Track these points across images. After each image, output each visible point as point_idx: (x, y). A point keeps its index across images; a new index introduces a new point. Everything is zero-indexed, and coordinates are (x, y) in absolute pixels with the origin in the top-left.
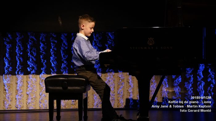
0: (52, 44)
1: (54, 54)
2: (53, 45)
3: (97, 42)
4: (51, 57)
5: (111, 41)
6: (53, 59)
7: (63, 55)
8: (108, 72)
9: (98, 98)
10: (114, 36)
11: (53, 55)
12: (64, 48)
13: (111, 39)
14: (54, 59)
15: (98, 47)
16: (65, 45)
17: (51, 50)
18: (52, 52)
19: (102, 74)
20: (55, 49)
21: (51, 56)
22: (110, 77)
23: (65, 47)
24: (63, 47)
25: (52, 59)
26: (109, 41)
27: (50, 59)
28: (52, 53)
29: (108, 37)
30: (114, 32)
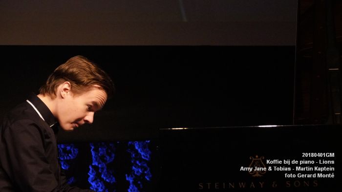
3: (103, 169)
5: (141, 167)
10: (150, 152)
13: (141, 160)
15: (105, 182)
26: (137, 166)
29: (134, 155)
30: (149, 141)
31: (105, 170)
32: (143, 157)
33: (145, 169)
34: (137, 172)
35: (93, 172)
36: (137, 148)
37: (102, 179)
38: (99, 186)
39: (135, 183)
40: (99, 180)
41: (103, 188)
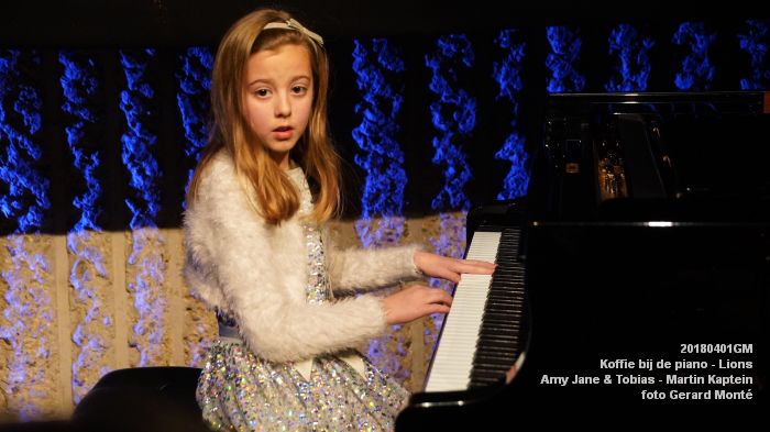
0: (125, 62)
1: (139, 118)
2: (133, 71)
3: (380, 45)
4: (126, 138)
5: (455, 41)
6: (136, 146)
7: (192, 126)
8: (444, 211)
9: (389, 351)
11: (134, 124)
12: (197, 85)
14: (143, 146)
15: (384, 71)
16: (203, 67)
17: (124, 97)
18: (129, 108)
19: (410, 223)
20: (146, 94)
21: (126, 130)
22: (452, 233)
23: (201, 78)
24: (191, 78)
25: (131, 149)
26: (446, 38)
27: (120, 147)
28: (129, 115)
31: (385, 47)
33: (463, 45)
34: (447, 51)
35: (360, 50)
37: (378, 66)
38: (373, 79)
39: (442, 72)
40: (372, 67)
41: (382, 81)
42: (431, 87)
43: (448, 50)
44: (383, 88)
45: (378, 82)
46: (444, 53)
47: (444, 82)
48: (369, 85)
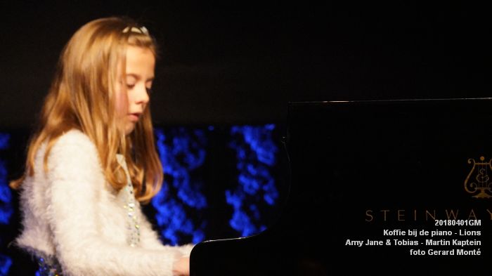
5: (258, 178)
10: (273, 148)
13: (256, 163)
15: (185, 207)
26: (248, 175)
29: (242, 154)
30: (271, 127)
31: (186, 183)
32: (261, 158)
33: (265, 182)
36: (248, 138)
37: (179, 201)
38: (173, 214)
39: (245, 208)
40: (173, 202)
41: (183, 216)
42: (233, 224)
43: (250, 187)
44: (183, 224)
45: (179, 217)
46: (246, 189)
47: (246, 219)
48: (170, 220)
